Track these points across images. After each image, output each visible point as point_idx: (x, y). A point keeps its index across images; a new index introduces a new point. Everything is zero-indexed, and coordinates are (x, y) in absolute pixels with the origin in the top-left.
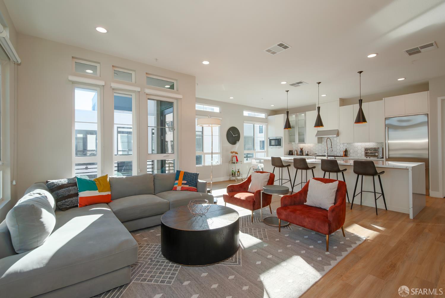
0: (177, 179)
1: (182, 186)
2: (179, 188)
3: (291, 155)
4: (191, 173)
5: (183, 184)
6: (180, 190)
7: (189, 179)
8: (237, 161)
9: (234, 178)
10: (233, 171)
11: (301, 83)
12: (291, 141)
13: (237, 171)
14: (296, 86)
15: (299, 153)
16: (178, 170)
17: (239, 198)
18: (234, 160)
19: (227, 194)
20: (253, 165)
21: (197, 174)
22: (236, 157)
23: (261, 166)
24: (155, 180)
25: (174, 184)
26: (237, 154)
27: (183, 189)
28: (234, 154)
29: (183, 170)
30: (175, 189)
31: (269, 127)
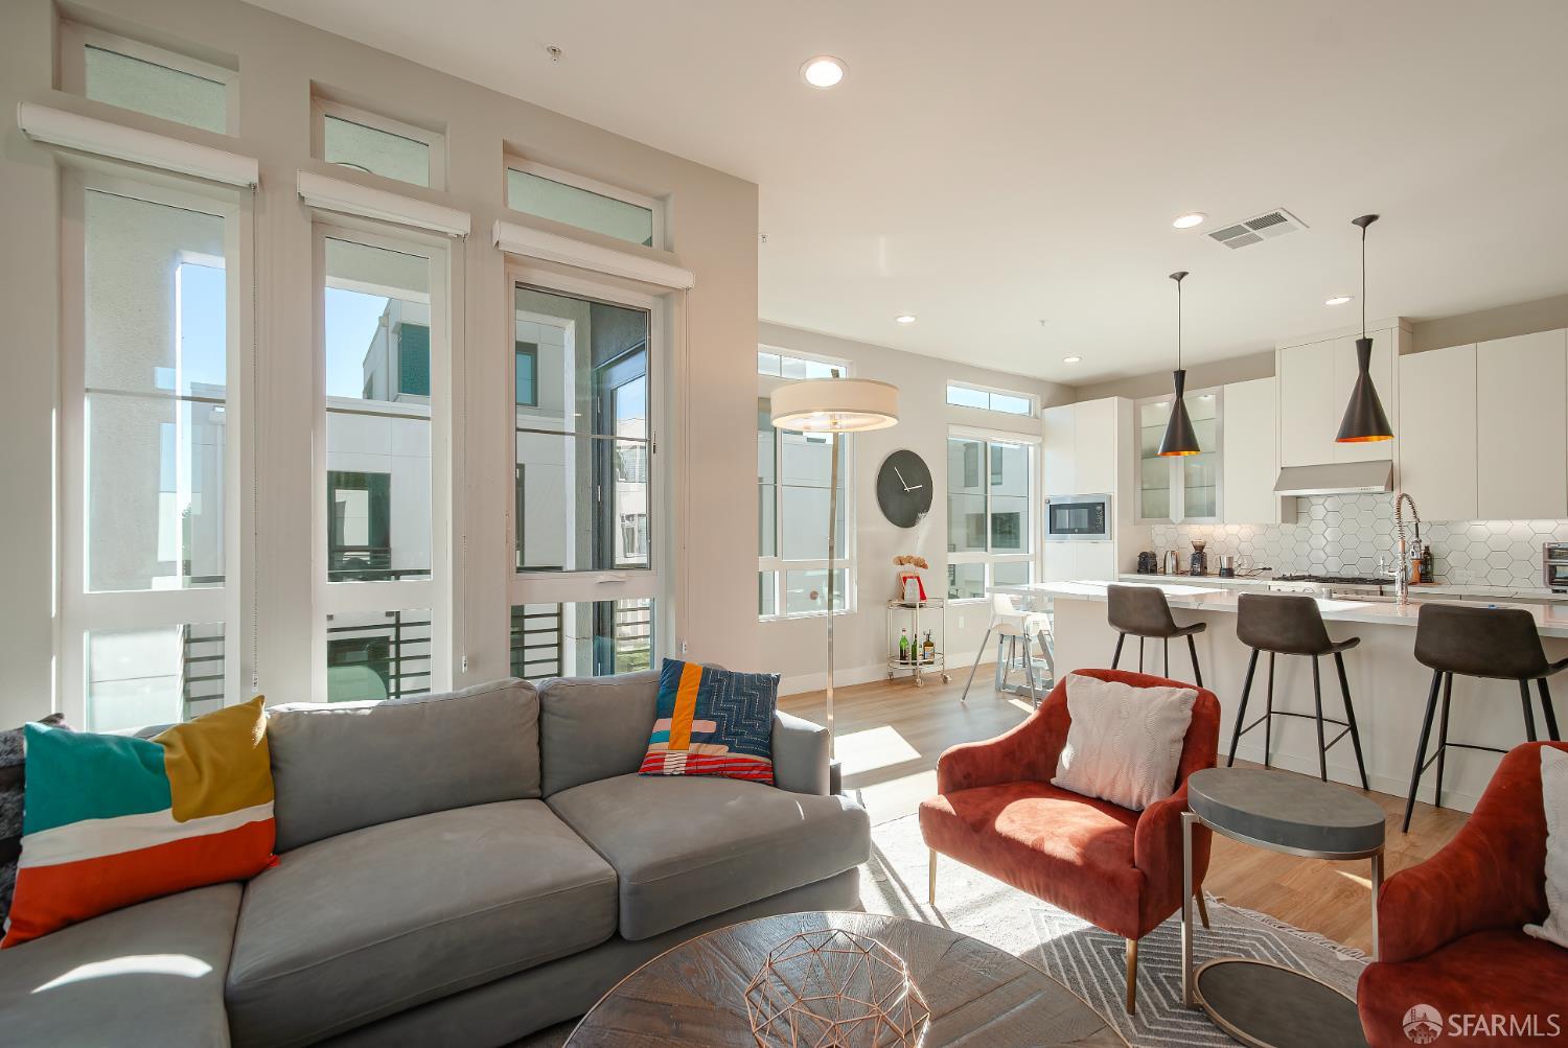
0: (663, 709)
1: (693, 748)
2: (675, 761)
3: (1147, 573)
4: (740, 677)
5: (696, 737)
6: (682, 769)
7: (730, 710)
8: (923, 597)
9: (907, 671)
10: (904, 639)
11: (1276, 219)
12: (1152, 511)
13: (921, 640)
14: (1233, 245)
15: (1186, 565)
16: (672, 657)
17: (1030, 843)
18: (911, 592)
19: (945, 804)
20: (1003, 617)
21: (768, 678)
22: (918, 578)
23: (1036, 623)
24: (546, 717)
25: (648, 739)
26: (925, 566)
27: (697, 769)
28: (910, 568)
29: (698, 657)
30: (654, 769)
31: (1048, 453)
